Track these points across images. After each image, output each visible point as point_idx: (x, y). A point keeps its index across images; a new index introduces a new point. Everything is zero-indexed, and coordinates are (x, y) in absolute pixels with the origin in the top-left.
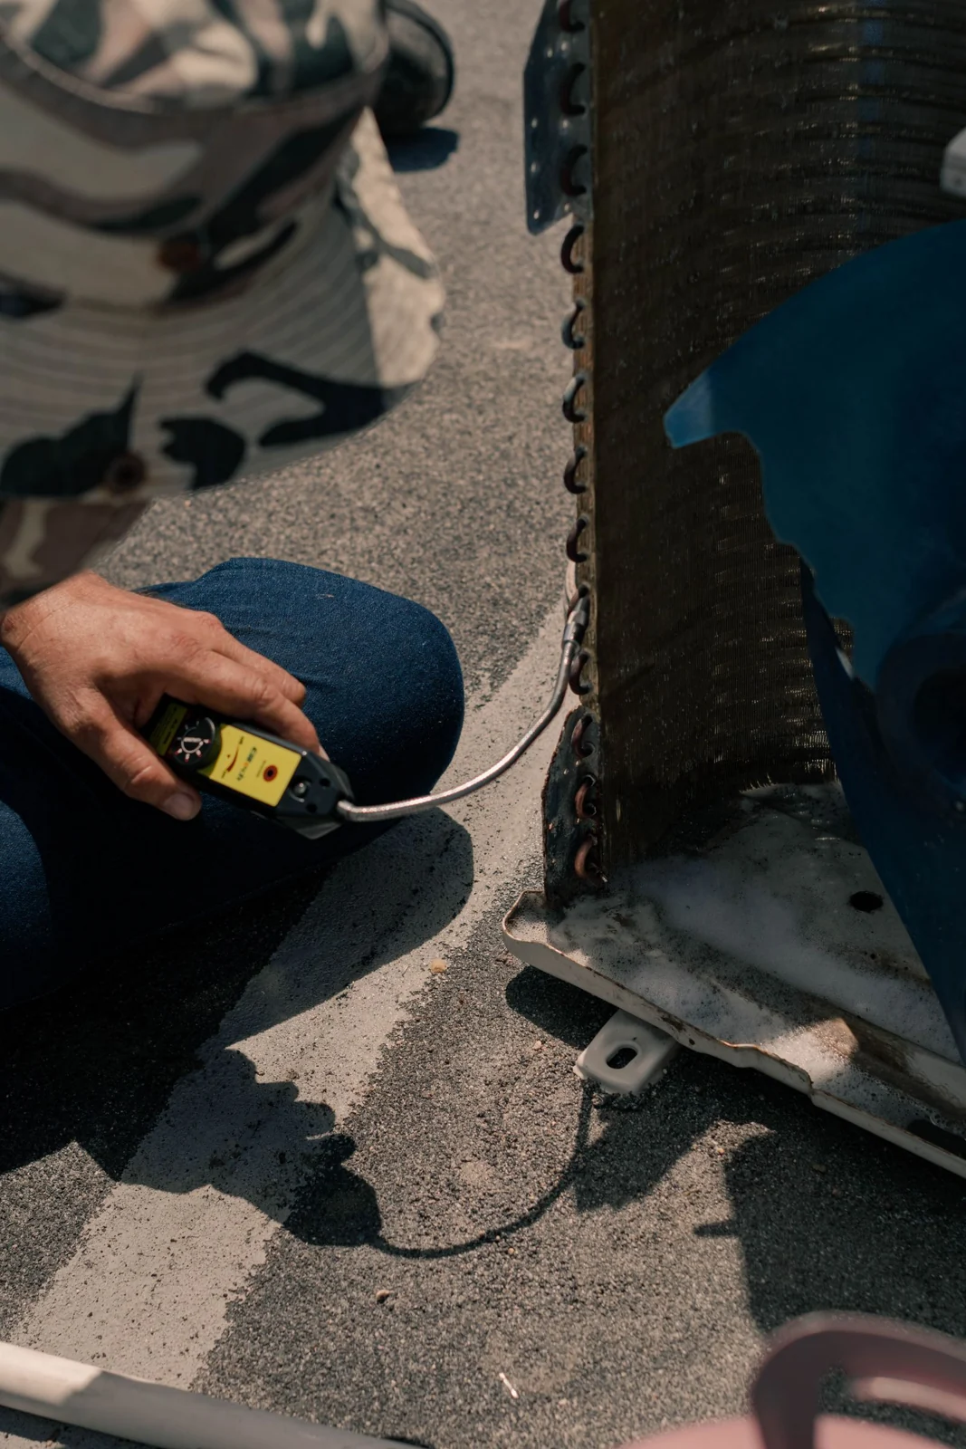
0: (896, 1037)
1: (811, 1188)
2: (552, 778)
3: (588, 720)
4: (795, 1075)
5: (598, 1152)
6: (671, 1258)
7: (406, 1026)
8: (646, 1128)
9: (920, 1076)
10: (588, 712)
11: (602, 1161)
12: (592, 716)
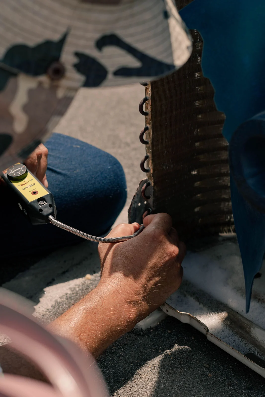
0: (250, 321)
1: (200, 372)
2: (133, 205)
3: (149, 184)
4: (203, 327)
5: (121, 347)
6: (135, 389)
7: (68, 295)
8: (144, 342)
9: (254, 336)
10: (149, 181)
11: (122, 351)
12: (150, 183)
